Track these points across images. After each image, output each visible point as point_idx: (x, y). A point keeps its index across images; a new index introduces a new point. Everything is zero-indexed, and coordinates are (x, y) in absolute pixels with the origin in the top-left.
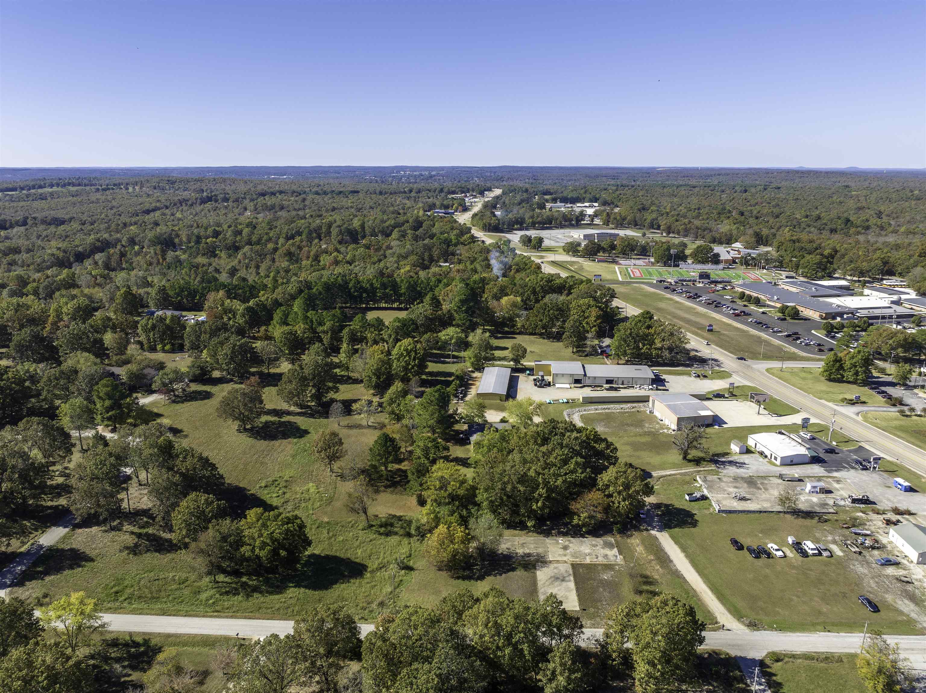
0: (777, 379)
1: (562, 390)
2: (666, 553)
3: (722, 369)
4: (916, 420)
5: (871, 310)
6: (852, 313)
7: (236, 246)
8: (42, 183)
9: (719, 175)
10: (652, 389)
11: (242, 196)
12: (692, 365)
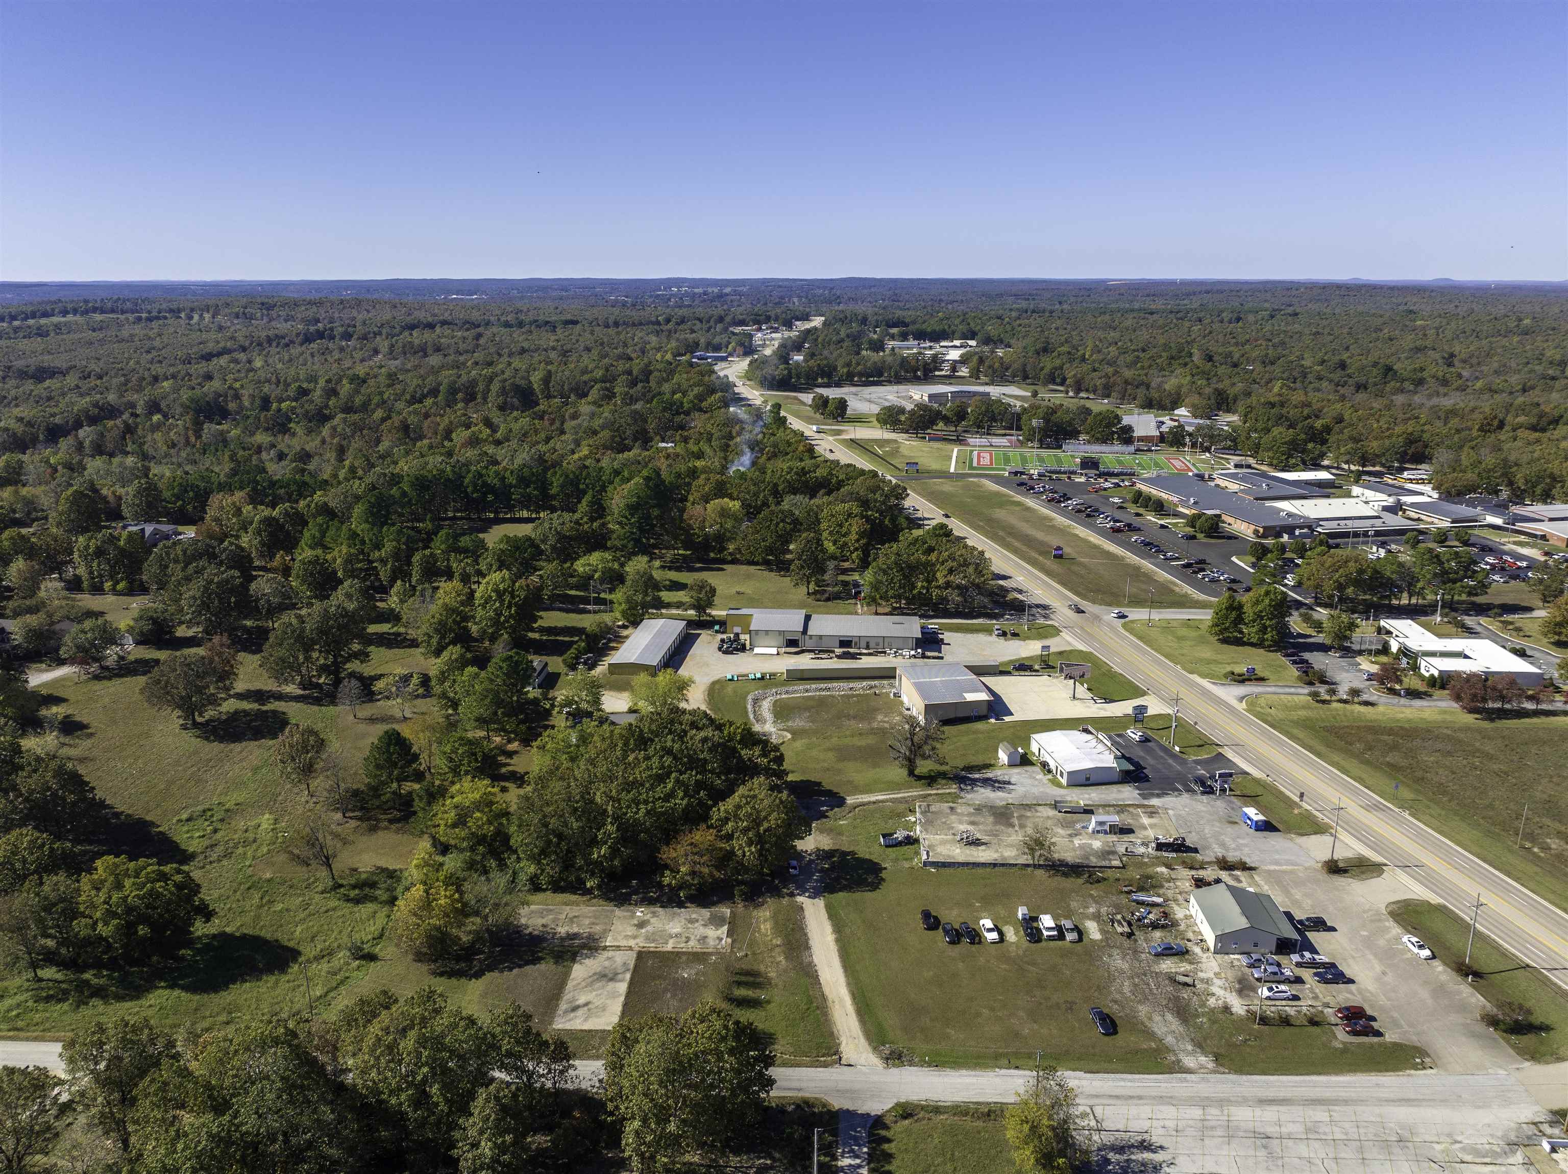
0: (1135, 639)
1: (762, 658)
2: (806, 935)
3: (1049, 623)
4: (1336, 710)
5: (1342, 523)
6: (1310, 527)
7: (325, 415)
8: (48, 308)
9: (1207, 292)
10: (914, 657)
11: (376, 329)
12: (1002, 616)
